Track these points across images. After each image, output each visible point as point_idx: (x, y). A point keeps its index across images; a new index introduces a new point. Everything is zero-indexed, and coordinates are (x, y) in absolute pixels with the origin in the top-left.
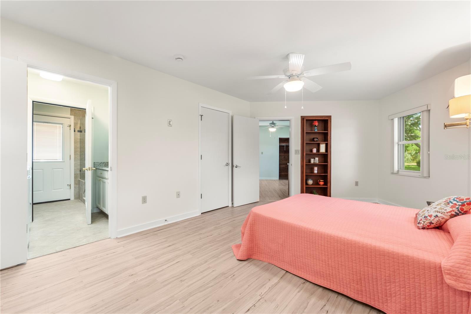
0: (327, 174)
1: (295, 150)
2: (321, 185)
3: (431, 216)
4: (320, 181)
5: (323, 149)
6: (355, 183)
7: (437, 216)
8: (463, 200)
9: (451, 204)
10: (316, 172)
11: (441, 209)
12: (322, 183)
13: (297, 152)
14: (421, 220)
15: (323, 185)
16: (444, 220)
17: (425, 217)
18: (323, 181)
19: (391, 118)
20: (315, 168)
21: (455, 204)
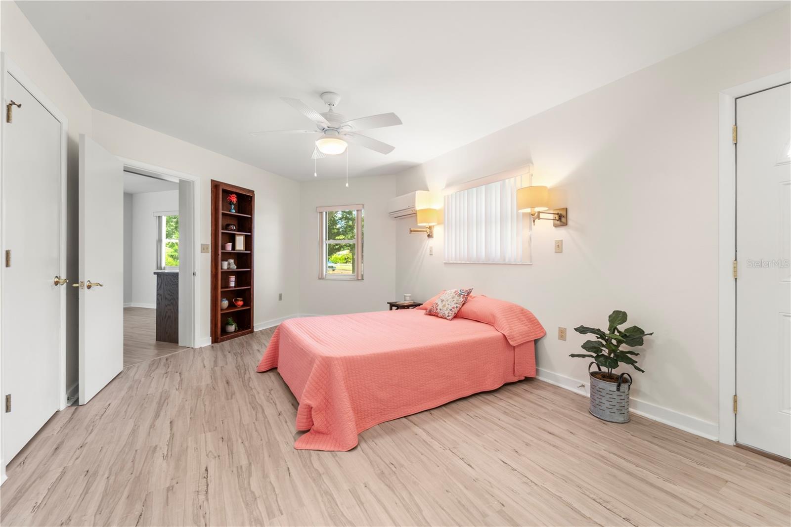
0: (249, 287)
1: (202, 245)
2: (239, 308)
3: (454, 308)
4: (236, 300)
5: (240, 245)
6: (278, 295)
7: (457, 307)
8: (467, 291)
9: (462, 296)
10: (232, 284)
11: (457, 300)
12: (241, 303)
13: (205, 248)
14: (449, 313)
15: (242, 306)
16: (458, 309)
17: (451, 310)
18: (241, 300)
19: (320, 210)
20: (231, 278)
21: (464, 295)
